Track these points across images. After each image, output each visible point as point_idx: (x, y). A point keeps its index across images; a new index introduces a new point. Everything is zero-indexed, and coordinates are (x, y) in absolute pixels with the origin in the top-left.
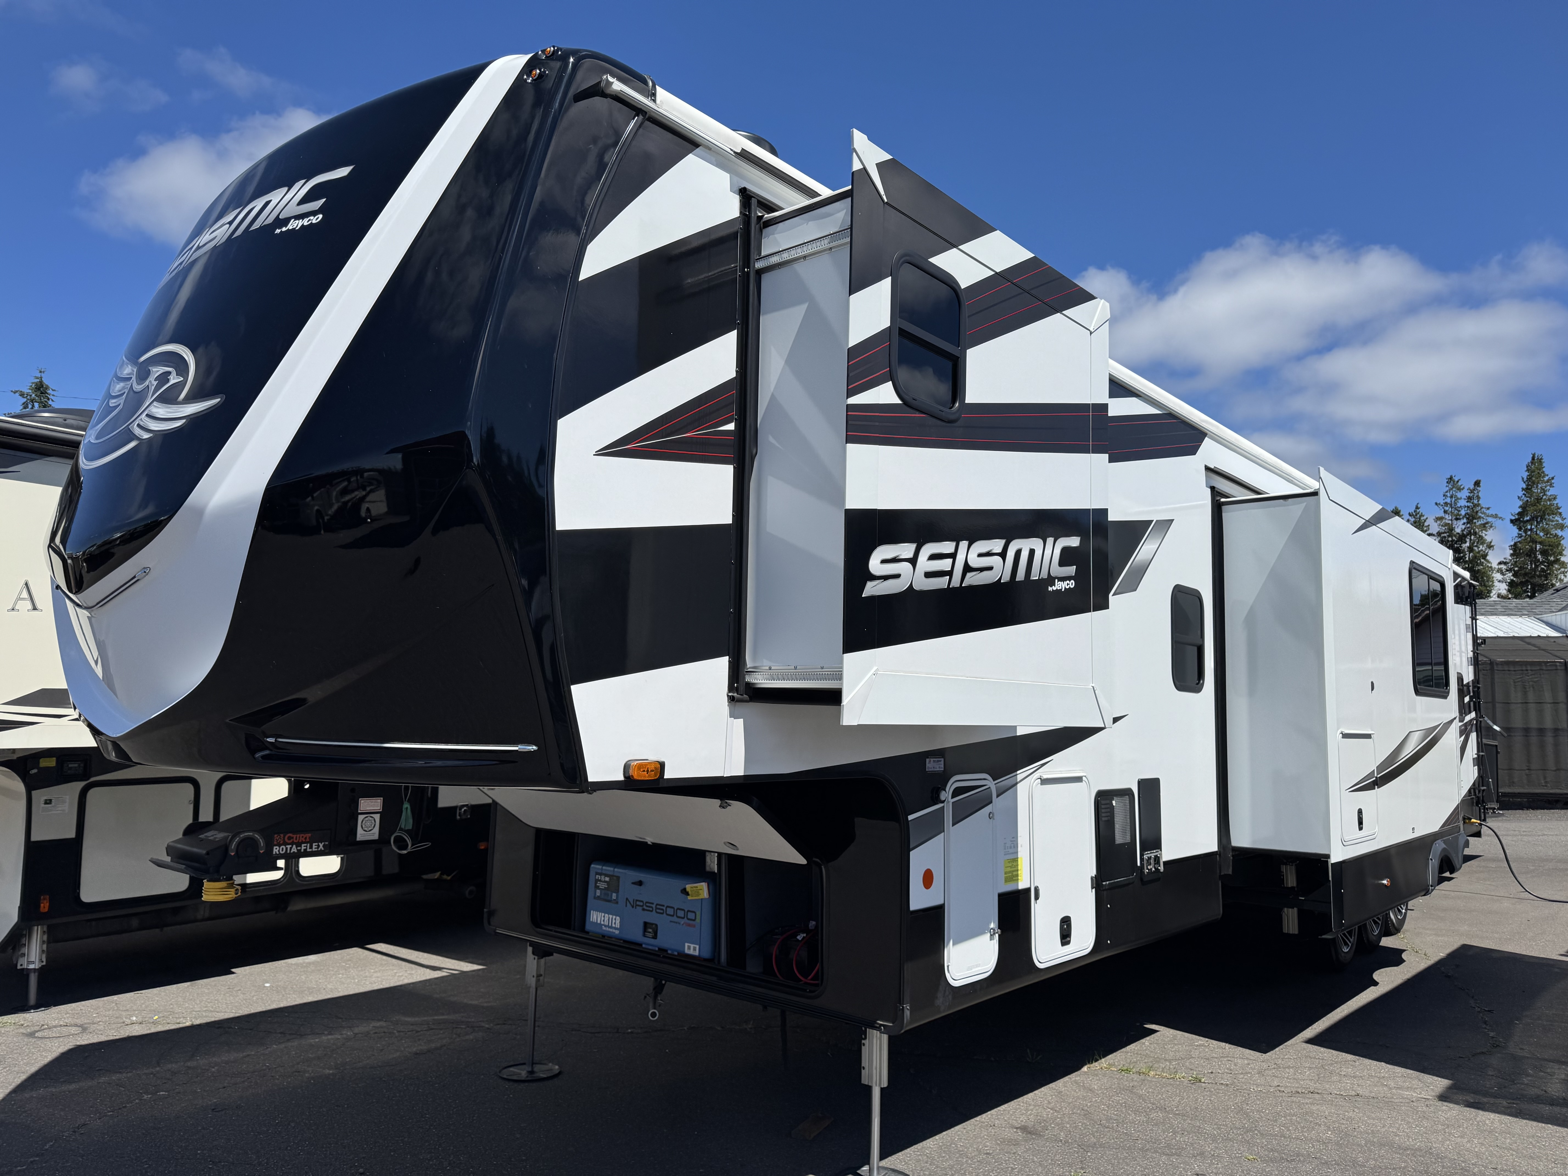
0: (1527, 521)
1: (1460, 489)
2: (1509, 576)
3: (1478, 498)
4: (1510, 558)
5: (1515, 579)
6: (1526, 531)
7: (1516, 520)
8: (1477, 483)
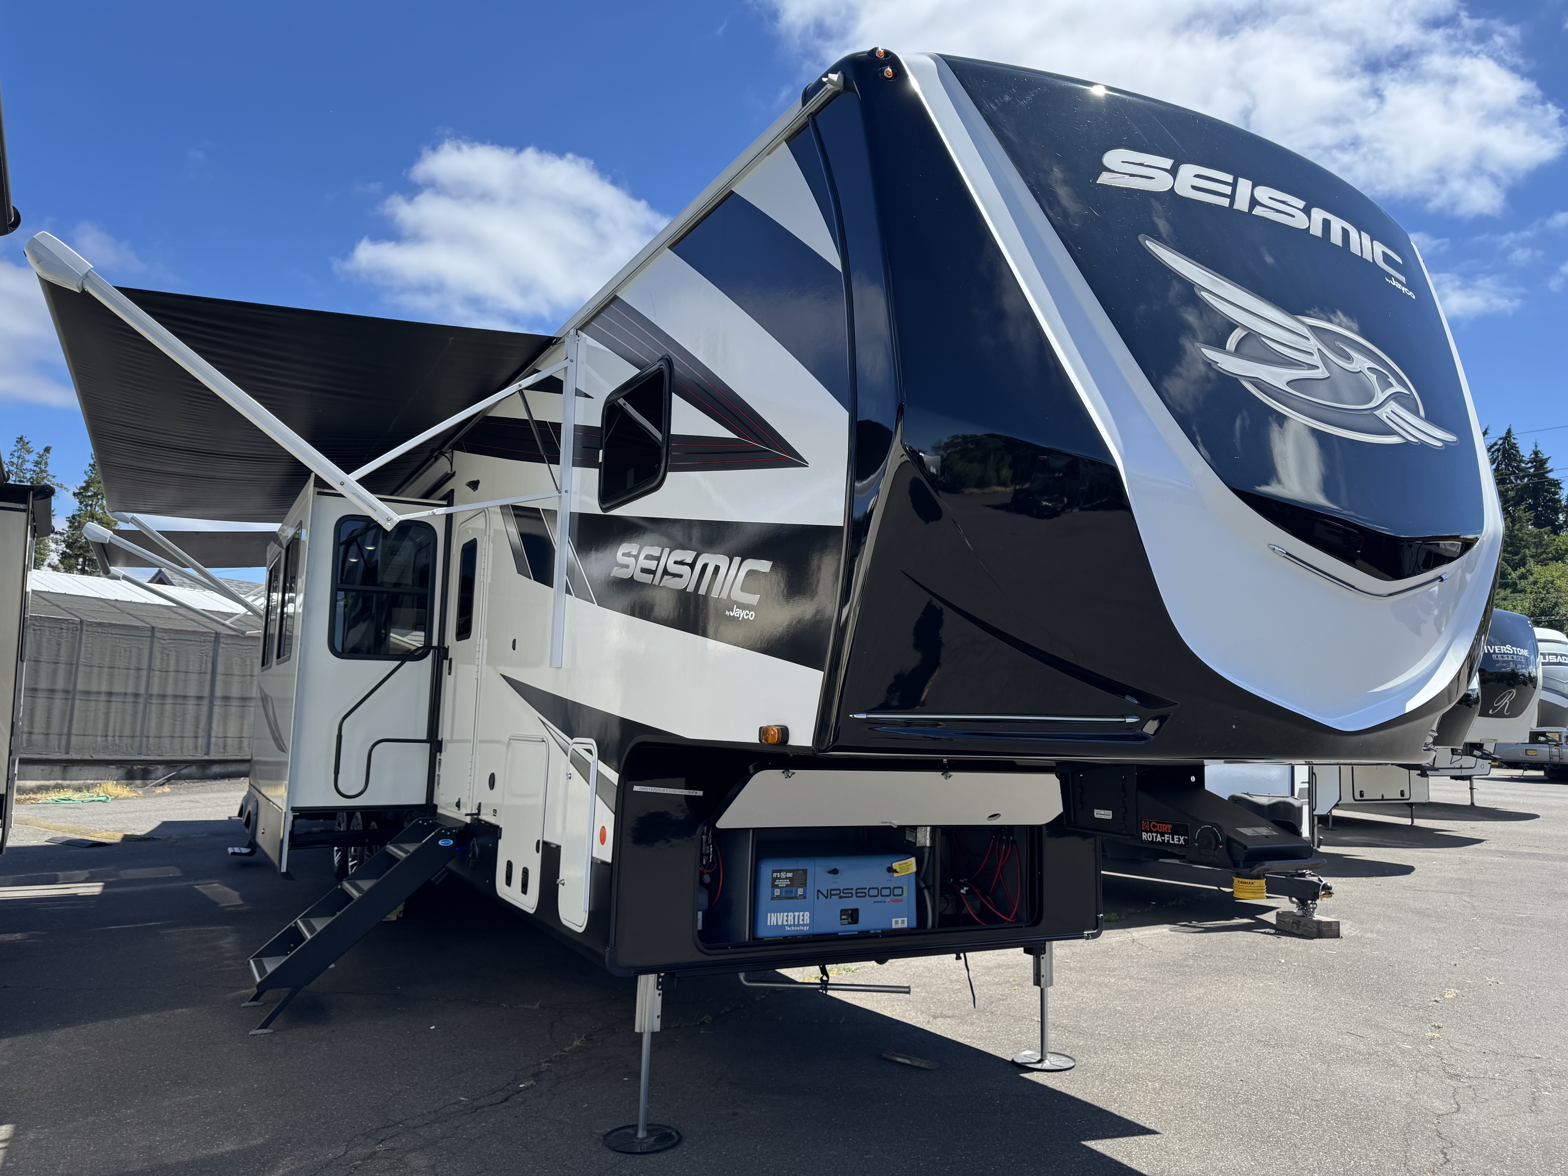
0: (89, 496)
1: (29, 452)
2: (62, 547)
3: (46, 463)
4: (67, 529)
5: (68, 551)
6: (86, 506)
7: (79, 494)
8: (47, 450)
